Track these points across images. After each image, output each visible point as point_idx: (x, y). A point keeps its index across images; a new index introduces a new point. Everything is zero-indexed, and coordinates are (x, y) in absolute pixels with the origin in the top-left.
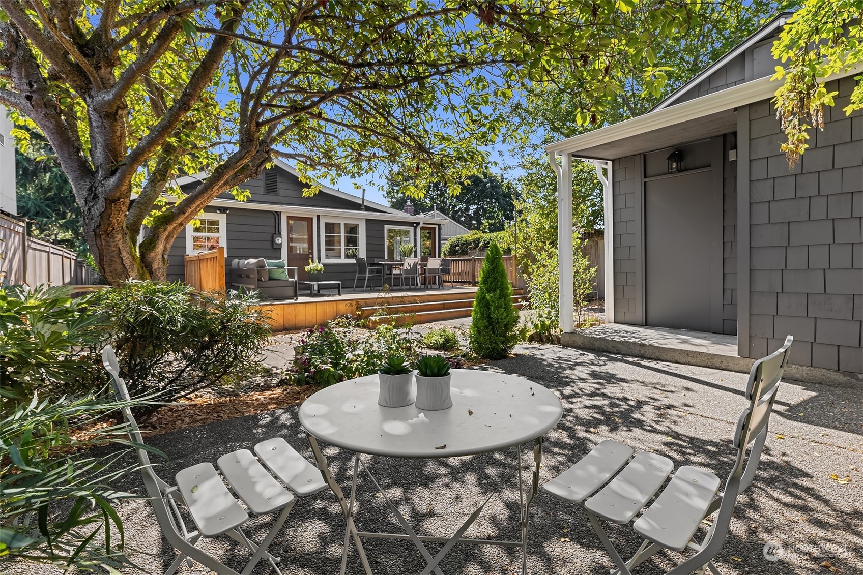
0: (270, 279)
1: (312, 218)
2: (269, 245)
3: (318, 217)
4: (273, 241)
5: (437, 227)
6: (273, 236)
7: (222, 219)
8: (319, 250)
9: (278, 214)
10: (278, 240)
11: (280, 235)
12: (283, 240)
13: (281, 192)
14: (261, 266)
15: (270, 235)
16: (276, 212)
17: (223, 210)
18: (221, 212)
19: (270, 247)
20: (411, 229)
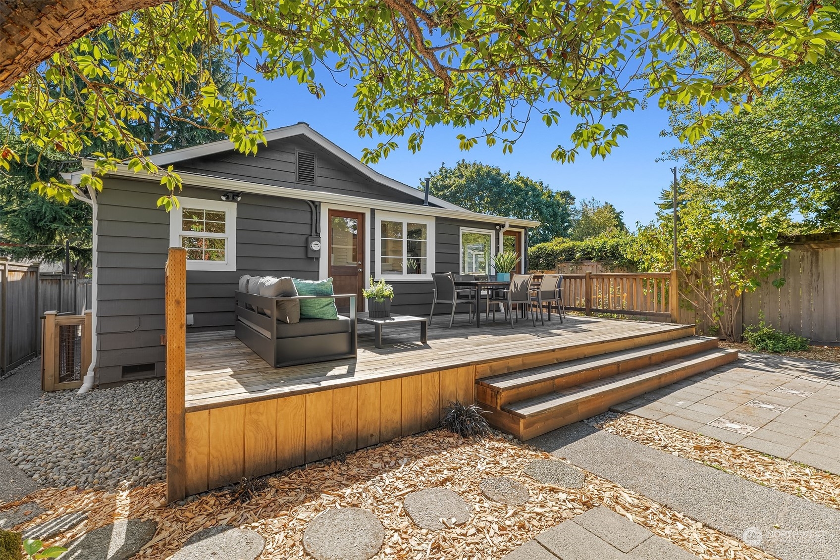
0: (304, 318)
1: (363, 215)
2: (300, 253)
3: (373, 211)
4: (307, 247)
5: (523, 231)
6: (307, 239)
7: (230, 210)
8: (373, 262)
9: (314, 206)
10: (314, 246)
11: (318, 237)
12: (322, 246)
13: (319, 180)
14: (286, 293)
15: (304, 238)
16: (313, 202)
17: (231, 195)
18: (228, 199)
19: (303, 256)
20: (492, 233)
